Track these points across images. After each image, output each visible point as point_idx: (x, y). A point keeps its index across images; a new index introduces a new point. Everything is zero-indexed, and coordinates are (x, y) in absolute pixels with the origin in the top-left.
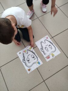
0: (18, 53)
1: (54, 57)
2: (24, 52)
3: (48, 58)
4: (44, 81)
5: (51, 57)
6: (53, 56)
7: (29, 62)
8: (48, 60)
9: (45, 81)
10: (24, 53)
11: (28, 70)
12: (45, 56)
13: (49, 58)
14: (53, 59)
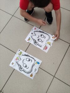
0: (11, 65)
1: (51, 44)
2: (16, 59)
4: (54, 77)
6: (50, 44)
7: (27, 67)
8: (46, 51)
10: (17, 61)
11: (30, 76)
12: (42, 48)
13: (47, 48)
14: (51, 47)
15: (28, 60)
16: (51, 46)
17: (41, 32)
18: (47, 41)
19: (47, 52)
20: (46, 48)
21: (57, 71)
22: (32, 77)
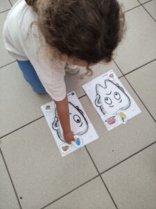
1: (125, 120)
3: (111, 124)
4: (100, 175)
5: (119, 122)
6: (123, 119)
8: (110, 127)
9: (103, 176)
11: (63, 148)
12: (104, 118)
13: (114, 122)
14: (122, 124)
15: (76, 118)
16: (125, 123)
17: (118, 87)
18: (121, 109)
19: (109, 130)
20: (112, 121)
21: (110, 168)
22: (65, 152)
